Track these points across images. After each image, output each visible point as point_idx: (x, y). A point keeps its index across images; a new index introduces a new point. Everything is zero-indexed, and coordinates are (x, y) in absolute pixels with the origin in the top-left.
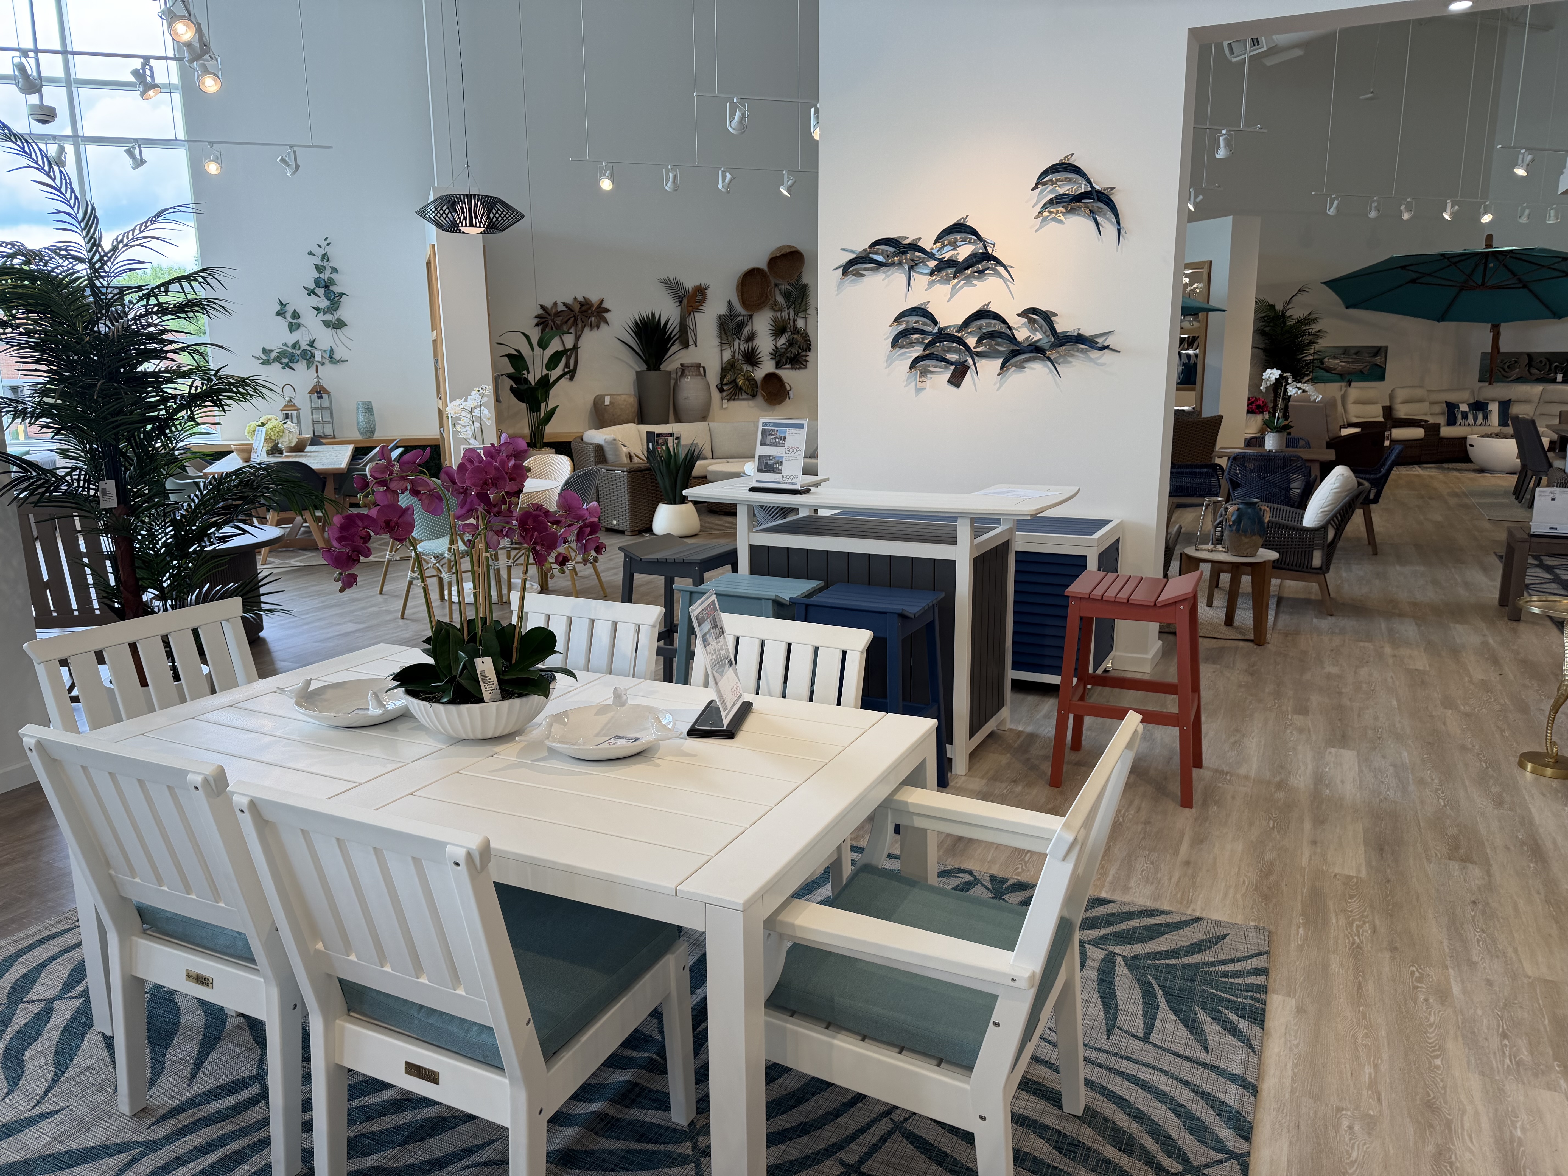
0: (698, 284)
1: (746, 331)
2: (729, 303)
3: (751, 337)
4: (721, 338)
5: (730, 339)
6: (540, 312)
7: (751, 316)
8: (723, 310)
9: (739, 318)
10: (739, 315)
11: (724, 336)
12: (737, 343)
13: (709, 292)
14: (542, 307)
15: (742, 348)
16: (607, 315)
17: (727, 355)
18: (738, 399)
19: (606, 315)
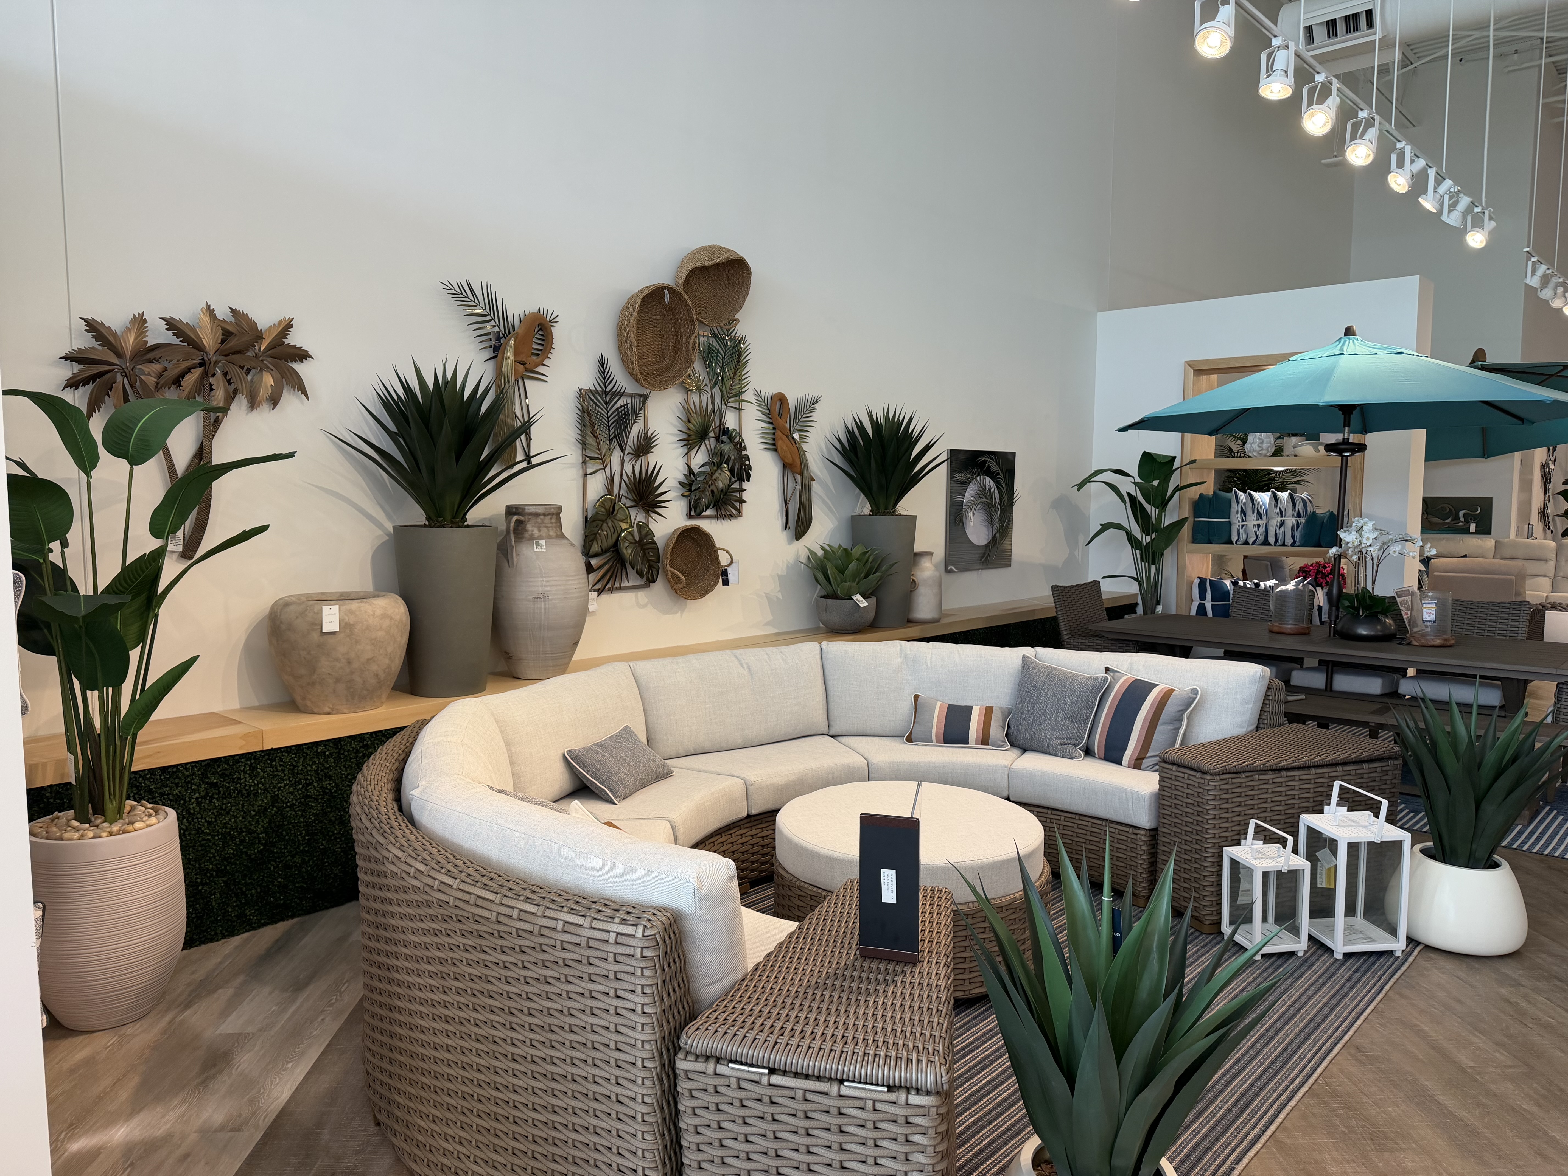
0: (534, 310)
1: (635, 430)
2: (602, 363)
3: (645, 446)
4: (584, 444)
5: (604, 447)
6: (84, 341)
7: (644, 398)
8: (588, 379)
9: (622, 402)
10: (622, 394)
11: (591, 440)
12: (616, 457)
13: (557, 332)
14: (92, 326)
15: (628, 468)
16: (301, 368)
17: (596, 486)
18: (620, 589)
19: (297, 366)
